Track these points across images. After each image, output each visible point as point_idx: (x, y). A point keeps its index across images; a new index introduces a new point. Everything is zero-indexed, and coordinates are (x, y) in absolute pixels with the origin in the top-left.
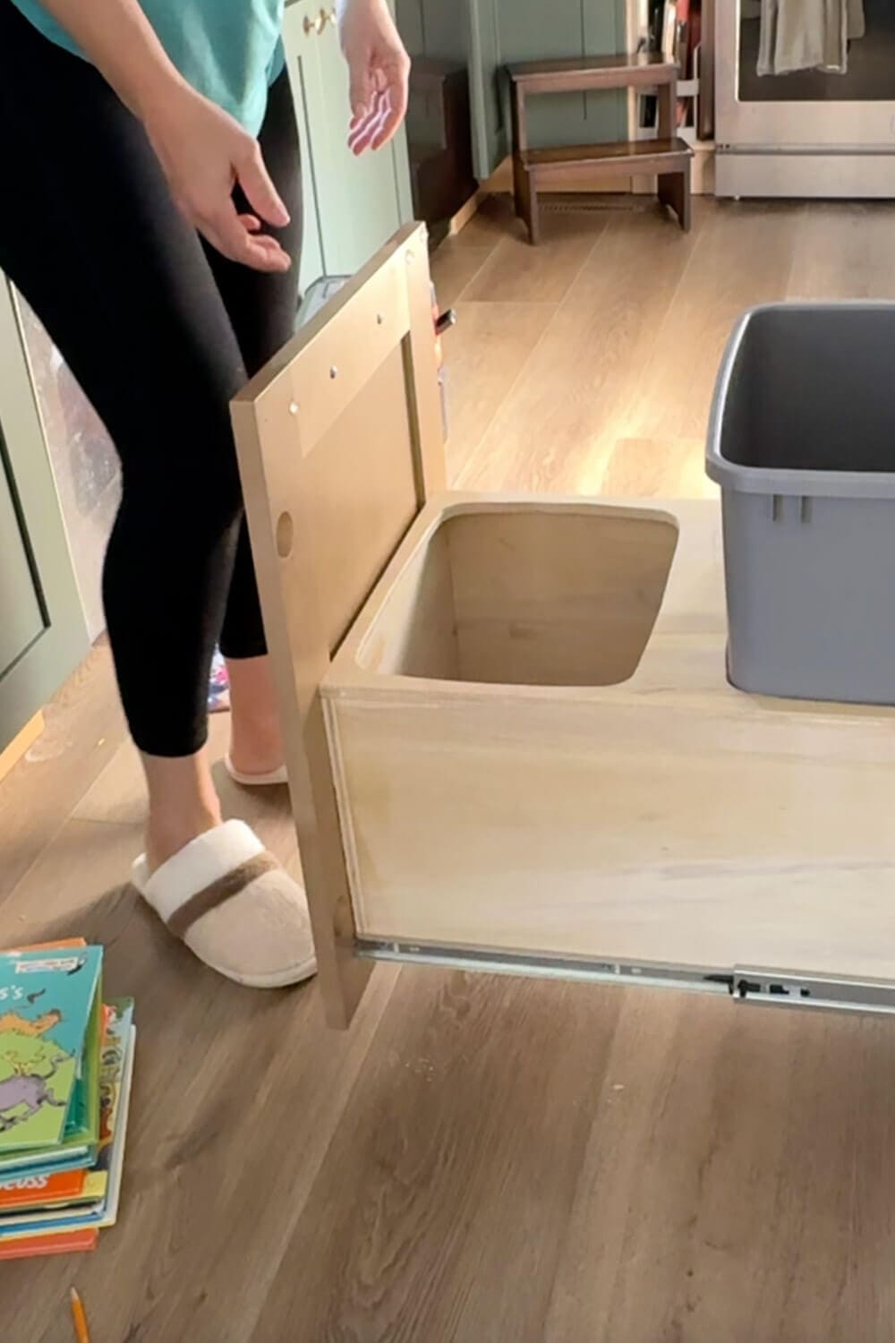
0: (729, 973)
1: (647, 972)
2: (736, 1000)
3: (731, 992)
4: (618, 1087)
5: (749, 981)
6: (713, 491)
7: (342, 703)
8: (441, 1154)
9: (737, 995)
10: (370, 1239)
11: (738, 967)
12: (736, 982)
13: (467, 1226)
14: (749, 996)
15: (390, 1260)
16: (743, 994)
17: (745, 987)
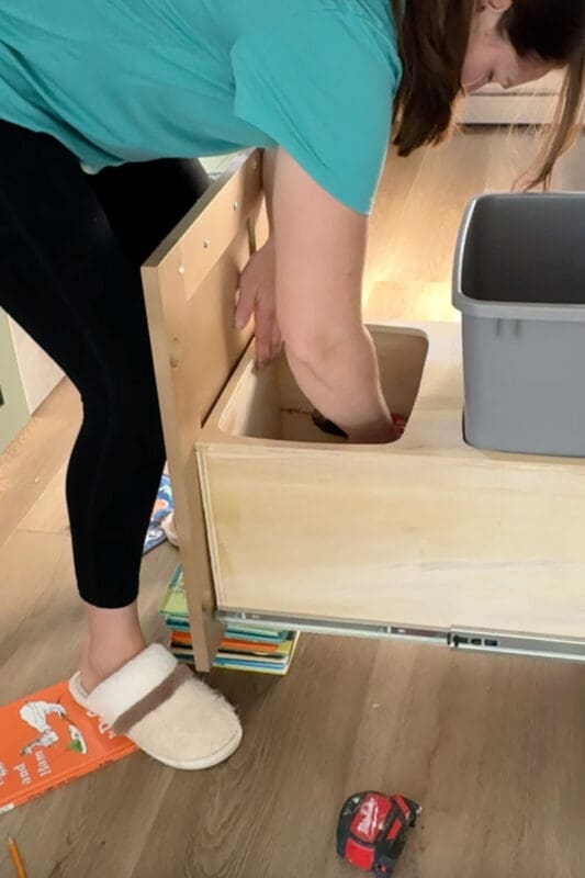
0: (447, 631)
1: (410, 631)
2: (452, 649)
3: (449, 643)
4: (375, 706)
5: (461, 636)
6: (457, 316)
7: (211, 455)
8: (260, 750)
9: (452, 645)
10: (213, 807)
11: (453, 626)
12: (452, 637)
13: (277, 796)
14: (461, 646)
15: (225, 819)
16: (456, 645)
17: (458, 640)
